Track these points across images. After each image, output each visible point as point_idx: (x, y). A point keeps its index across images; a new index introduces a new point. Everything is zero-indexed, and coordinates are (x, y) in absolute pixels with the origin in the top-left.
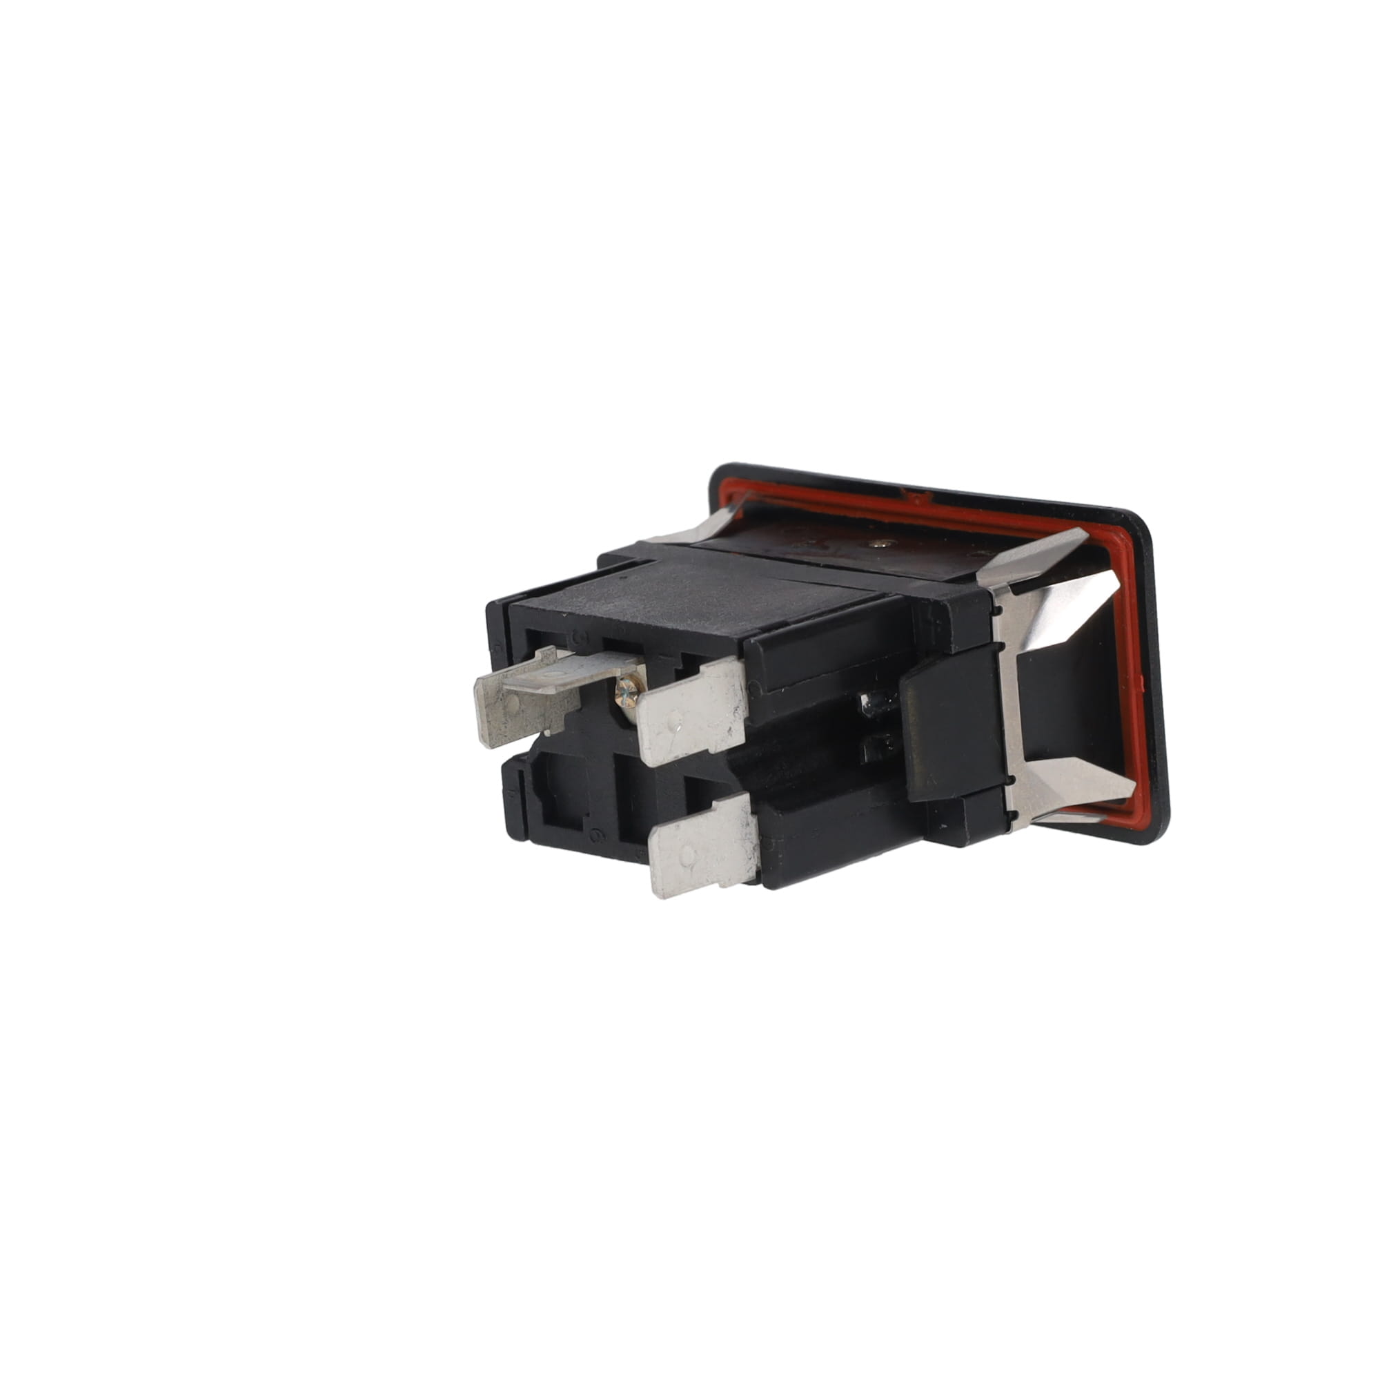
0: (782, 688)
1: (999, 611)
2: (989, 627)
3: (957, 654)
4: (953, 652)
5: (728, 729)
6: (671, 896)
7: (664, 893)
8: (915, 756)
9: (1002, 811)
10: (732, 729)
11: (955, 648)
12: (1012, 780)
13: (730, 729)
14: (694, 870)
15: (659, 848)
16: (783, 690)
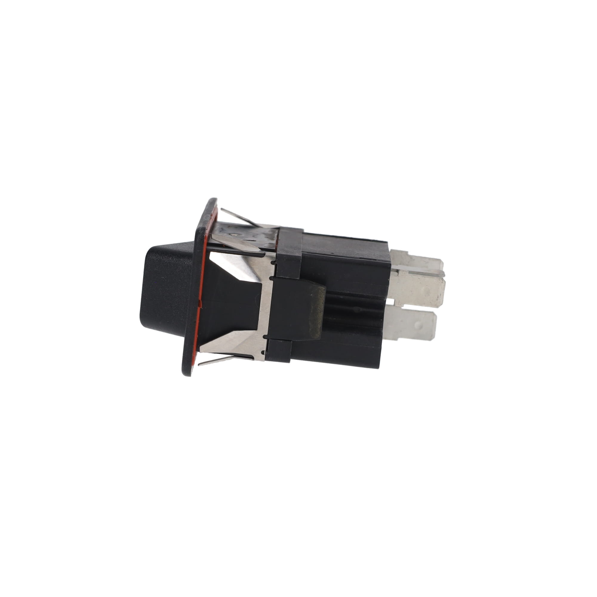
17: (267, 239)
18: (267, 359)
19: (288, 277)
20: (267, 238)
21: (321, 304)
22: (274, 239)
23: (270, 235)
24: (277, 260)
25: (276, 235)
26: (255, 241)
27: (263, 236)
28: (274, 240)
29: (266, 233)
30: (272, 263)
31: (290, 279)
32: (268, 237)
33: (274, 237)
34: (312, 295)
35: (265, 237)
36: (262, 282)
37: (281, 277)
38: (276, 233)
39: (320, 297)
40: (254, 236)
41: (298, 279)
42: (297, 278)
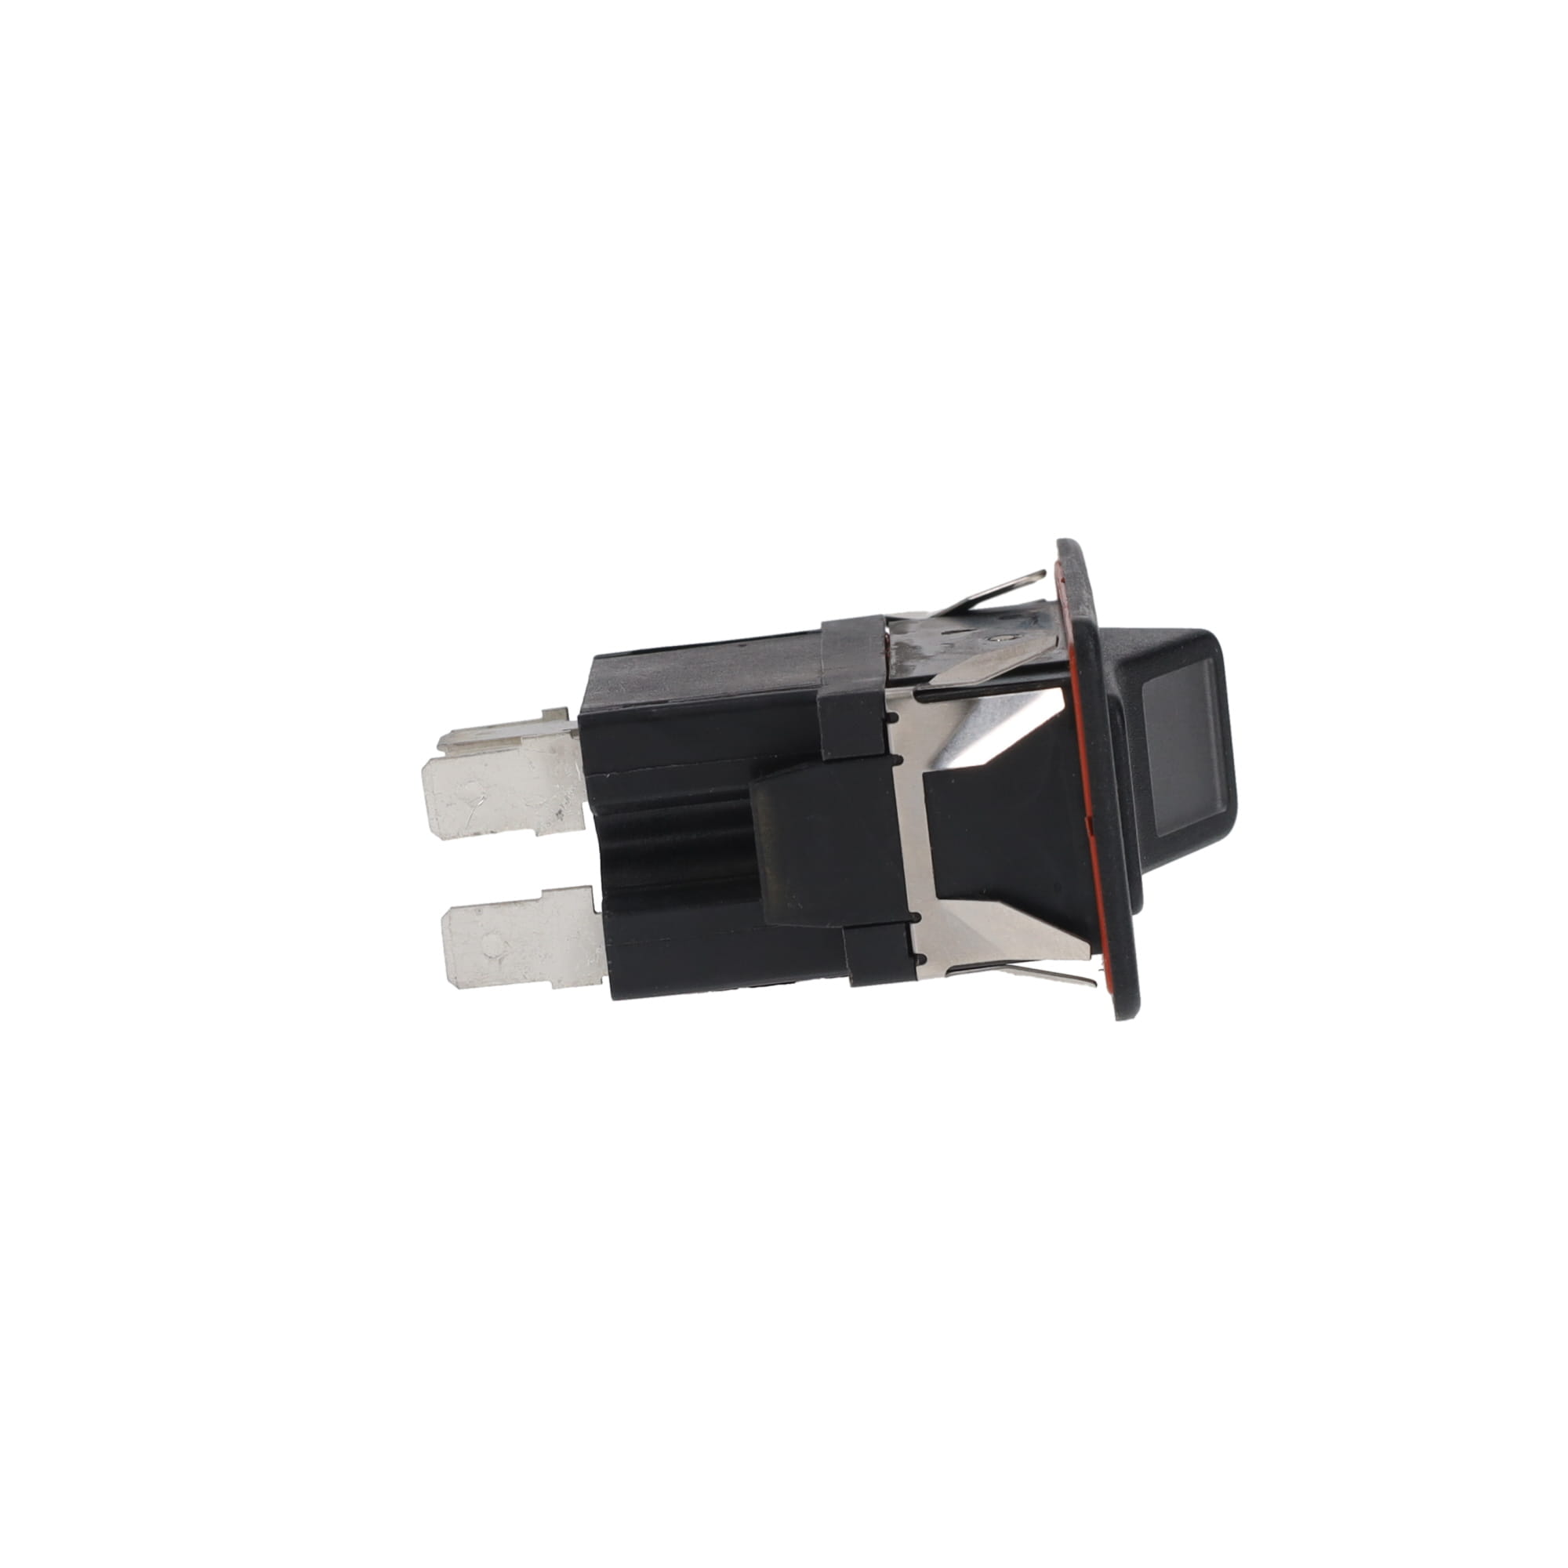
0: (607, 773)
1: (894, 718)
2: (881, 735)
3: (829, 762)
4: (824, 759)
5: (557, 811)
6: (468, 986)
7: (457, 983)
8: (768, 871)
9: (907, 952)
10: (562, 813)
11: (826, 754)
12: (917, 918)
13: (560, 812)
14: (505, 962)
15: (451, 932)
16: (608, 775)
17: (915, 644)
20: (914, 648)
22: (896, 647)
23: (908, 658)
25: (893, 661)
26: (943, 634)
27: (926, 652)
28: (896, 644)
29: (922, 661)
32: (914, 651)
33: (897, 654)
35: (920, 648)
38: (895, 664)
40: (952, 645)
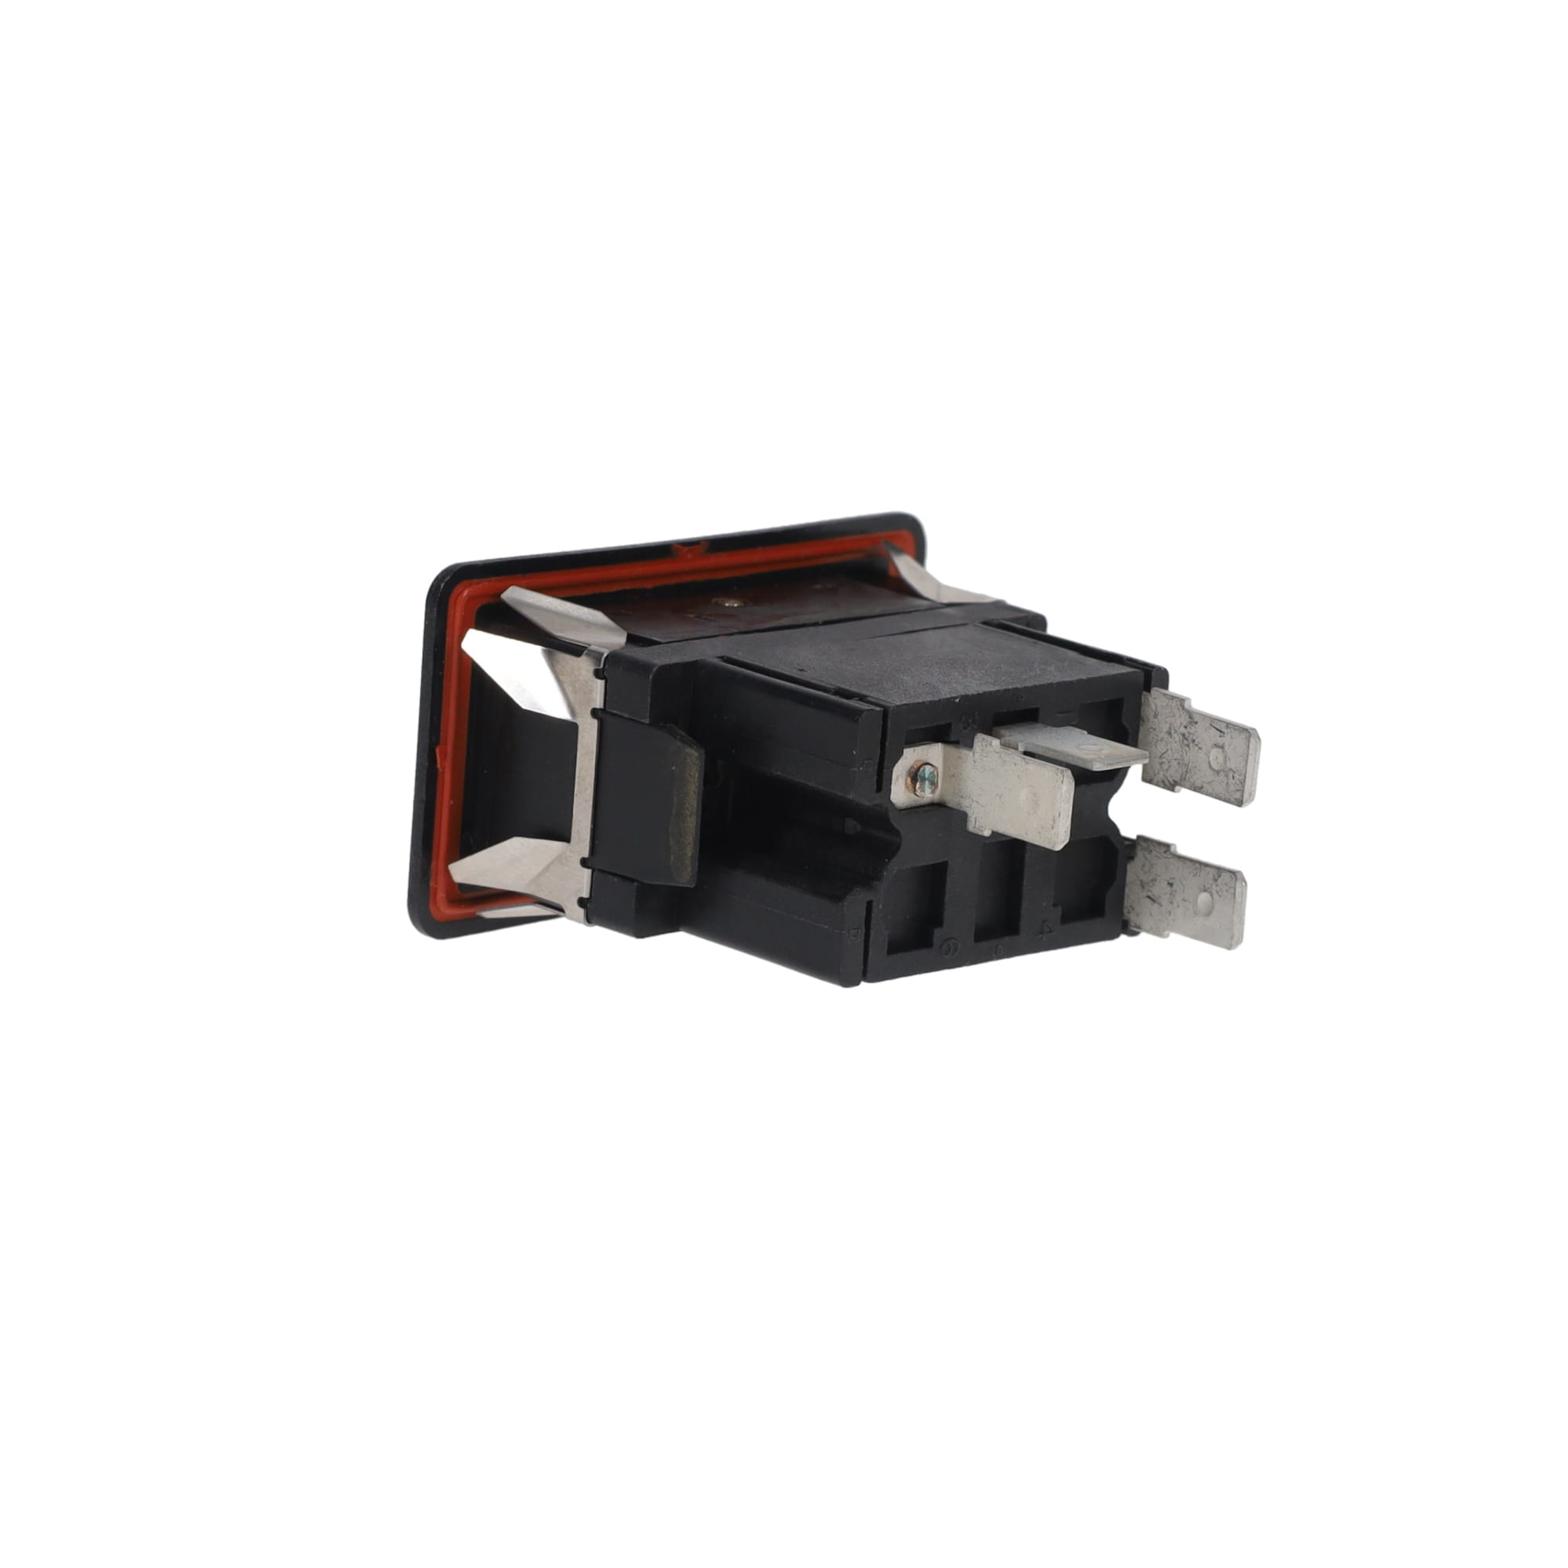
18: (589, 920)
19: (626, 716)
21: (693, 793)
24: (606, 667)
30: (598, 674)
31: (631, 719)
34: (674, 768)
36: (578, 721)
37: (615, 712)
39: (690, 775)
41: (647, 721)
42: (643, 721)
